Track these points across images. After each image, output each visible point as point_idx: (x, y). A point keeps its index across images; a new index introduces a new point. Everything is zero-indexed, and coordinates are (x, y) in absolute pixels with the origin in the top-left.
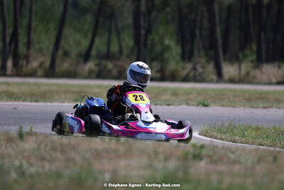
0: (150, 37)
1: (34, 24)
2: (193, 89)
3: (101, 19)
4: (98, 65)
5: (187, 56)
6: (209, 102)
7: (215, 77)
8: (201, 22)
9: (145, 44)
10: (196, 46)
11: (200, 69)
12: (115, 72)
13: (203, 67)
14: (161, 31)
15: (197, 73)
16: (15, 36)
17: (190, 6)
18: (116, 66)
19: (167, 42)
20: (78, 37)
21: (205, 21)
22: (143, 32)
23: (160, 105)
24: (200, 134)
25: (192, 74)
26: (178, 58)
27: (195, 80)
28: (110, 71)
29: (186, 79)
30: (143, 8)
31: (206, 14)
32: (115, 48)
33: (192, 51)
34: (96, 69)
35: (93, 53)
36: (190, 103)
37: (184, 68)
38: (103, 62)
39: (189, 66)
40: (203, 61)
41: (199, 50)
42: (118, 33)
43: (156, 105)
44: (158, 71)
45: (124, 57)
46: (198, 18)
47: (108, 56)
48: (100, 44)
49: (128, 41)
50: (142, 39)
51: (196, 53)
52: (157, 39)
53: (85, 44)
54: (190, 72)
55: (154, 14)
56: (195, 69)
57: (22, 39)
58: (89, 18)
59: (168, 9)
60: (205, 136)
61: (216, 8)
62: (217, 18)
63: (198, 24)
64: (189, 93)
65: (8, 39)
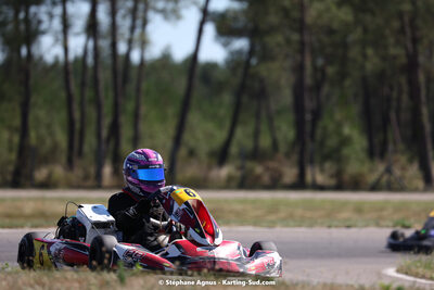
0: (321, 124)
1: (144, 110)
2: (387, 202)
3: (245, 99)
4: (241, 168)
5: (376, 151)
6: (412, 221)
7: (420, 184)
8: (399, 100)
9: (312, 135)
10: (390, 136)
11: (397, 172)
12: (266, 179)
13: (403, 169)
14: (338, 116)
15: (392, 178)
16: (115, 128)
17: (381, 76)
18: (267, 169)
19: (347, 130)
20: (210, 126)
21: (405, 98)
22: (308, 117)
23: (336, 227)
24: (398, 271)
25: (385, 179)
26: (363, 155)
27: (390, 188)
28: (258, 178)
29: (375, 188)
30: (308, 81)
31: (405, 88)
32: (265, 142)
33: (384, 144)
34: (238, 174)
35: (234, 150)
36: (382, 223)
37: (372, 171)
38: (249, 164)
39: (381, 168)
40: (403, 159)
41: (395, 143)
42: (271, 120)
43: (330, 227)
44: (332, 176)
45: (280, 155)
46: (395, 94)
47: (256, 155)
48: (242, 136)
49: (286, 131)
50: (308, 128)
51: (391, 147)
52: (331, 127)
53: (220, 136)
54: (382, 176)
55: (326, 89)
56: (388, 171)
57: (126, 132)
58: (227, 98)
59: (348, 83)
60: (406, 274)
61: (422, 78)
62: (423, 93)
63: (394, 104)
64: (380, 208)
65: (105, 133)
